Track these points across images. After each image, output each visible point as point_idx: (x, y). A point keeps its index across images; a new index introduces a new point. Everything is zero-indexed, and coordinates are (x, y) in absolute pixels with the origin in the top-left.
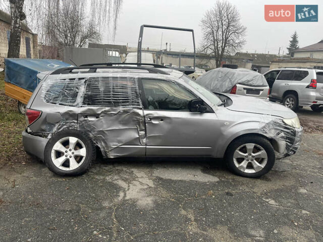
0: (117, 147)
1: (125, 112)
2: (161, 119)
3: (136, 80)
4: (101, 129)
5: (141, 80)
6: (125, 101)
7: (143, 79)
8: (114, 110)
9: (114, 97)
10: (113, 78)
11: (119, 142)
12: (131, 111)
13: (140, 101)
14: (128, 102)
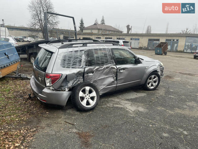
0: (104, 88)
1: (107, 68)
2: (124, 69)
3: (110, 50)
4: (95, 80)
5: (112, 49)
6: (107, 62)
7: (113, 49)
8: (101, 68)
9: (101, 60)
10: (100, 49)
11: (104, 85)
12: (110, 67)
13: (113, 61)
14: (108, 62)
